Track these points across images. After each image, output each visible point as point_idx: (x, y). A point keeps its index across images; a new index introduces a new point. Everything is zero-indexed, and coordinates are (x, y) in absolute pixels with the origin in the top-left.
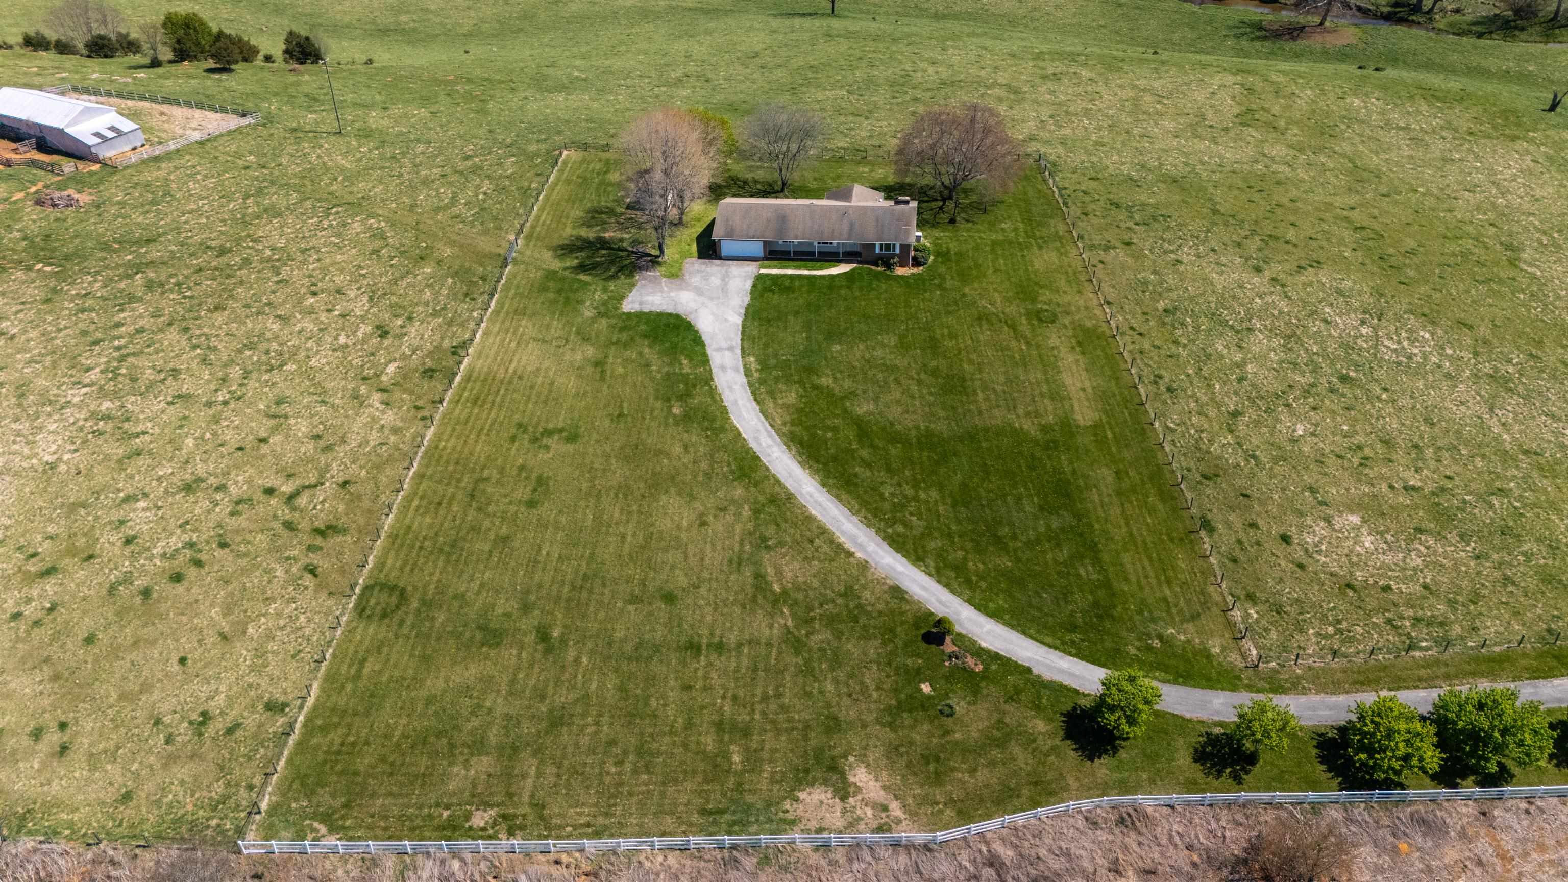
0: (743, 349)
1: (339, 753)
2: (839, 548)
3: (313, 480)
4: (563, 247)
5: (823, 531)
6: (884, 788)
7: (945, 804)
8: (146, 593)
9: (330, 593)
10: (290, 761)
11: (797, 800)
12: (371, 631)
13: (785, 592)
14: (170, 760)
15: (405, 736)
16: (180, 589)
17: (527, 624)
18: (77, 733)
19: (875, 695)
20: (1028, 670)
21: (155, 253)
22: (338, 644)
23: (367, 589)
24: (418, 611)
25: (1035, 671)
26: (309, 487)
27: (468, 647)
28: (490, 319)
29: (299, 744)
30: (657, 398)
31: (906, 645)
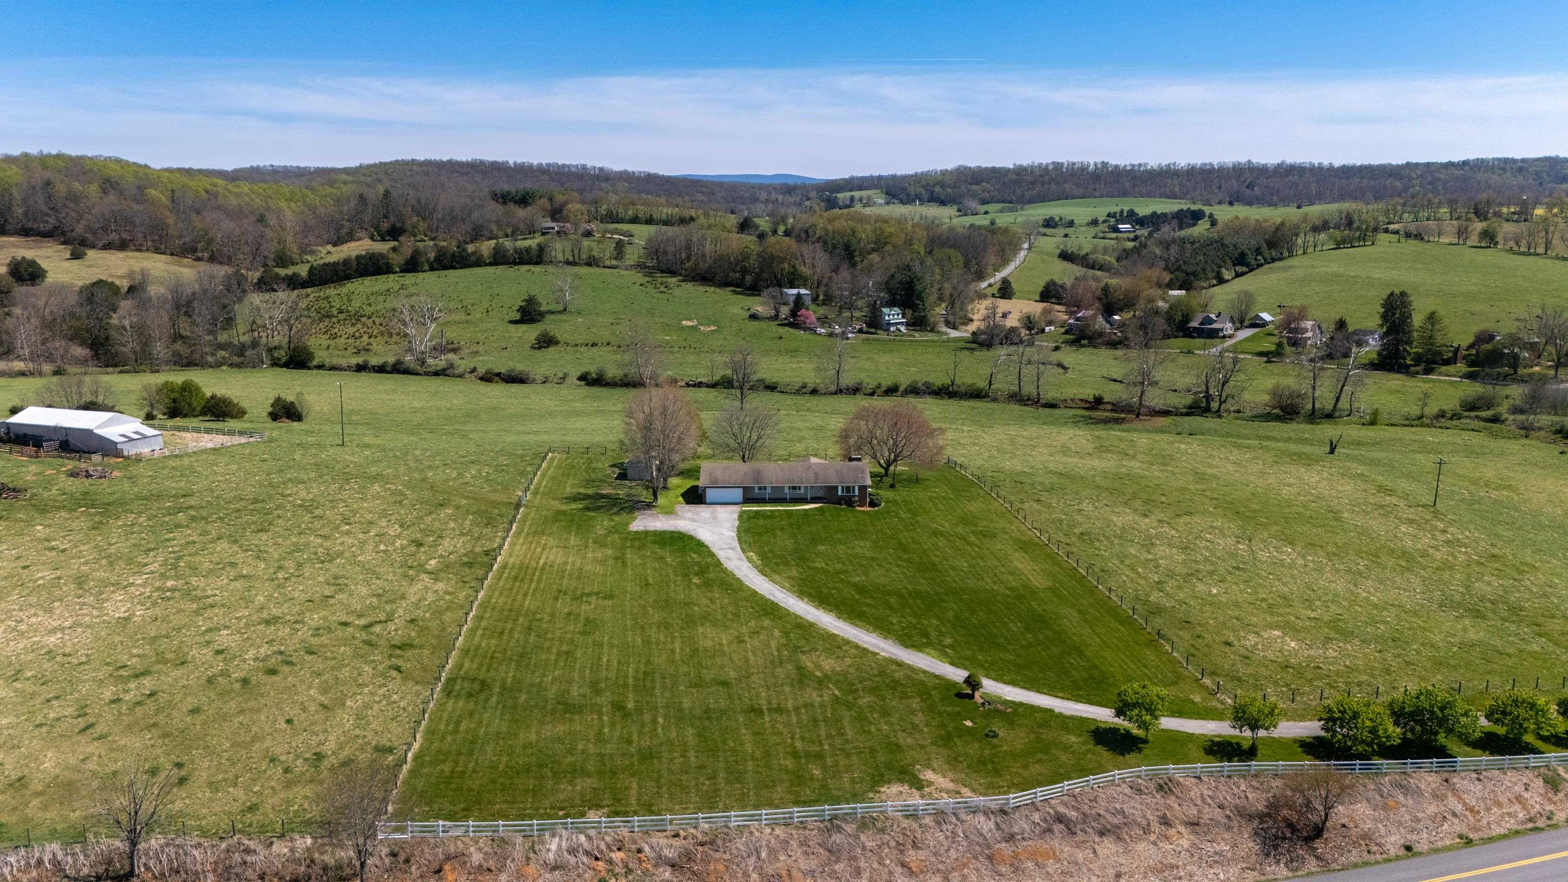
0: (742, 549)
1: (451, 777)
2: (865, 651)
3: (383, 618)
4: (567, 498)
5: (847, 642)
6: (952, 781)
7: (1009, 787)
8: (245, 682)
9: (417, 682)
10: (406, 782)
11: (879, 792)
12: (460, 705)
13: (826, 676)
14: (288, 785)
15: (509, 767)
16: (276, 678)
17: (604, 700)
18: (194, 769)
19: (926, 729)
20: (1052, 711)
21: (192, 501)
22: (433, 712)
23: (451, 680)
24: (501, 694)
25: (1057, 710)
26: (380, 622)
27: (552, 715)
28: (513, 536)
29: (410, 772)
30: (676, 575)
31: (942, 700)
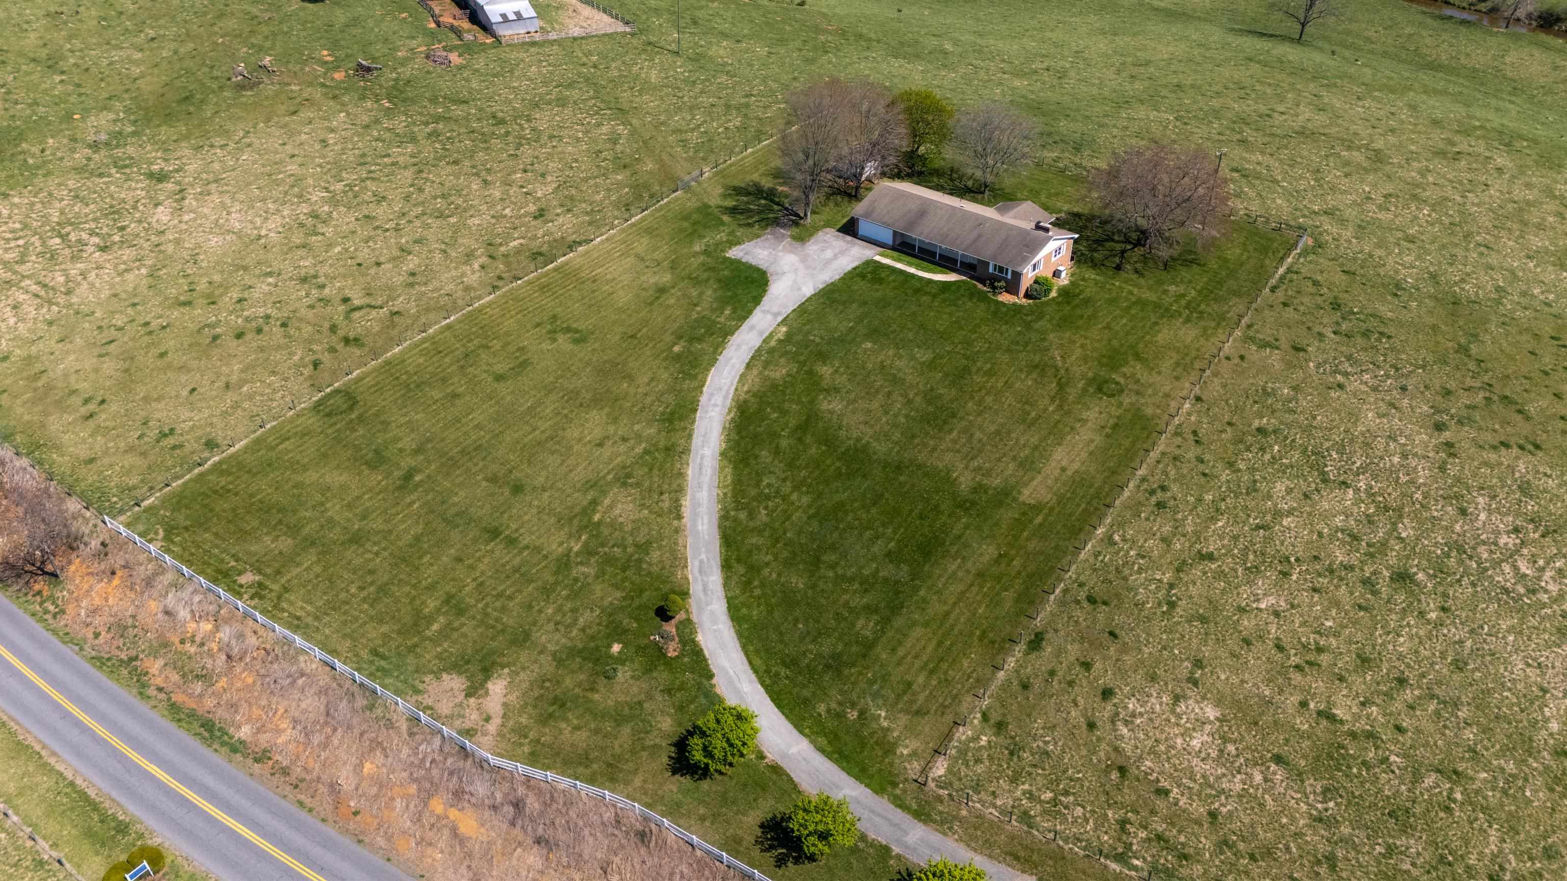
0: (786, 318)
1: (216, 492)
2: (676, 509)
3: (379, 303)
4: (736, 188)
7: (530, 741)
8: (216, 338)
9: (313, 385)
10: (185, 484)
11: (439, 678)
12: (312, 421)
13: (599, 524)
14: (130, 449)
15: (261, 501)
16: (235, 343)
17: (407, 462)
18: (105, 410)
19: (575, 633)
20: (711, 676)
22: (284, 421)
23: (337, 391)
24: (351, 421)
25: (716, 680)
26: (371, 307)
27: (356, 460)
28: (622, 229)
29: (201, 475)
30: (673, 333)
31: (639, 608)
